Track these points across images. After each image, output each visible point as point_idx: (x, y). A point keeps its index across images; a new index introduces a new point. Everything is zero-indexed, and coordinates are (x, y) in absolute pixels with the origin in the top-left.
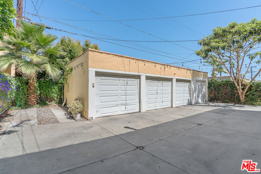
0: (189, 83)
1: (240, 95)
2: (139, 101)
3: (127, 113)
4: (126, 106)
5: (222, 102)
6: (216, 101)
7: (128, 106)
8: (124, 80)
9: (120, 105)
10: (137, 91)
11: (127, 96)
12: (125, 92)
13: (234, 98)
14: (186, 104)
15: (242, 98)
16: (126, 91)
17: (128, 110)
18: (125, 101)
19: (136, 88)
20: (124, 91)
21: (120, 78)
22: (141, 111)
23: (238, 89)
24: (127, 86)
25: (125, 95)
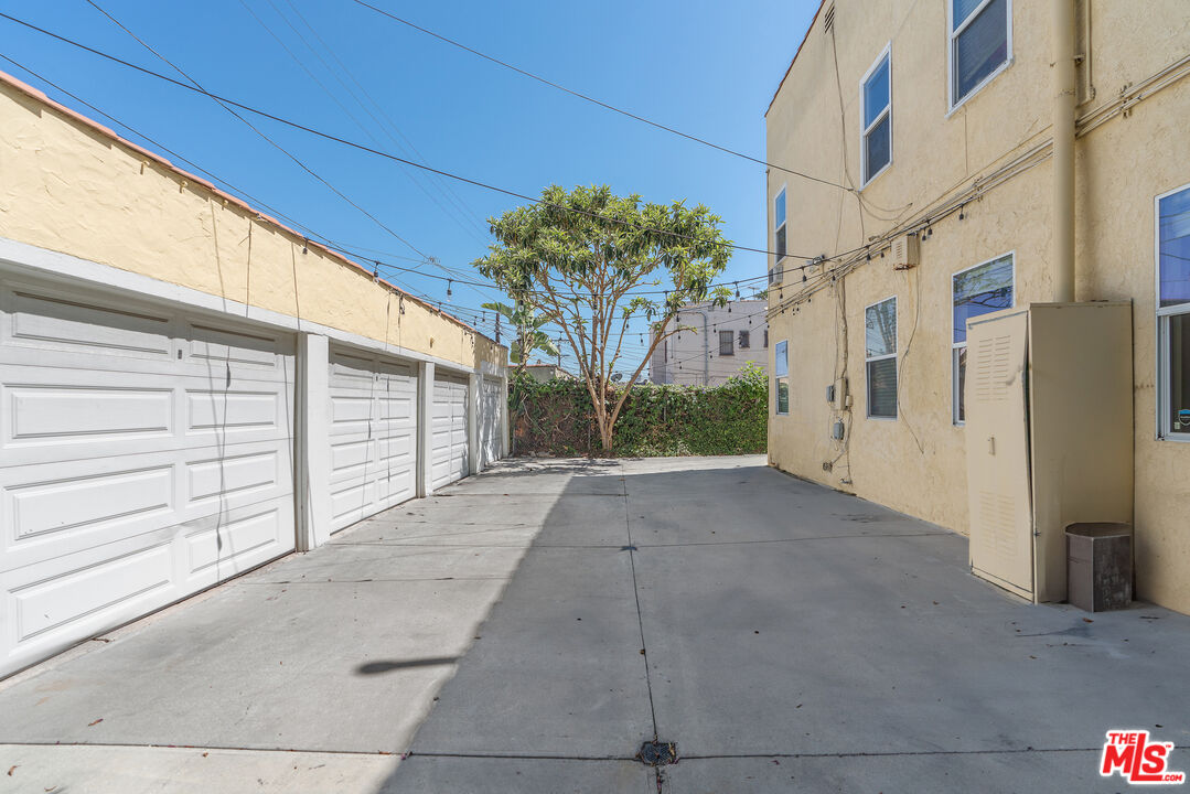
0: (465, 387)
1: (602, 427)
2: (292, 491)
3: (233, 573)
4: (223, 531)
5: (551, 454)
6: (533, 453)
7: (232, 528)
8: (211, 354)
9: (186, 530)
10: (284, 430)
11: (226, 464)
12: (217, 435)
13: (586, 439)
14: (458, 475)
15: (607, 437)
16: (220, 430)
17: (233, 556)
18: (217, 499)
19: (278, 409)
20: (211, 431)
21: (181, 343)
22: (311, 546)
23: (598, 409)
24: (230, 398)
25: (217, 456)
